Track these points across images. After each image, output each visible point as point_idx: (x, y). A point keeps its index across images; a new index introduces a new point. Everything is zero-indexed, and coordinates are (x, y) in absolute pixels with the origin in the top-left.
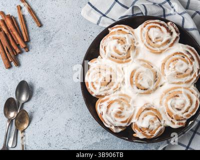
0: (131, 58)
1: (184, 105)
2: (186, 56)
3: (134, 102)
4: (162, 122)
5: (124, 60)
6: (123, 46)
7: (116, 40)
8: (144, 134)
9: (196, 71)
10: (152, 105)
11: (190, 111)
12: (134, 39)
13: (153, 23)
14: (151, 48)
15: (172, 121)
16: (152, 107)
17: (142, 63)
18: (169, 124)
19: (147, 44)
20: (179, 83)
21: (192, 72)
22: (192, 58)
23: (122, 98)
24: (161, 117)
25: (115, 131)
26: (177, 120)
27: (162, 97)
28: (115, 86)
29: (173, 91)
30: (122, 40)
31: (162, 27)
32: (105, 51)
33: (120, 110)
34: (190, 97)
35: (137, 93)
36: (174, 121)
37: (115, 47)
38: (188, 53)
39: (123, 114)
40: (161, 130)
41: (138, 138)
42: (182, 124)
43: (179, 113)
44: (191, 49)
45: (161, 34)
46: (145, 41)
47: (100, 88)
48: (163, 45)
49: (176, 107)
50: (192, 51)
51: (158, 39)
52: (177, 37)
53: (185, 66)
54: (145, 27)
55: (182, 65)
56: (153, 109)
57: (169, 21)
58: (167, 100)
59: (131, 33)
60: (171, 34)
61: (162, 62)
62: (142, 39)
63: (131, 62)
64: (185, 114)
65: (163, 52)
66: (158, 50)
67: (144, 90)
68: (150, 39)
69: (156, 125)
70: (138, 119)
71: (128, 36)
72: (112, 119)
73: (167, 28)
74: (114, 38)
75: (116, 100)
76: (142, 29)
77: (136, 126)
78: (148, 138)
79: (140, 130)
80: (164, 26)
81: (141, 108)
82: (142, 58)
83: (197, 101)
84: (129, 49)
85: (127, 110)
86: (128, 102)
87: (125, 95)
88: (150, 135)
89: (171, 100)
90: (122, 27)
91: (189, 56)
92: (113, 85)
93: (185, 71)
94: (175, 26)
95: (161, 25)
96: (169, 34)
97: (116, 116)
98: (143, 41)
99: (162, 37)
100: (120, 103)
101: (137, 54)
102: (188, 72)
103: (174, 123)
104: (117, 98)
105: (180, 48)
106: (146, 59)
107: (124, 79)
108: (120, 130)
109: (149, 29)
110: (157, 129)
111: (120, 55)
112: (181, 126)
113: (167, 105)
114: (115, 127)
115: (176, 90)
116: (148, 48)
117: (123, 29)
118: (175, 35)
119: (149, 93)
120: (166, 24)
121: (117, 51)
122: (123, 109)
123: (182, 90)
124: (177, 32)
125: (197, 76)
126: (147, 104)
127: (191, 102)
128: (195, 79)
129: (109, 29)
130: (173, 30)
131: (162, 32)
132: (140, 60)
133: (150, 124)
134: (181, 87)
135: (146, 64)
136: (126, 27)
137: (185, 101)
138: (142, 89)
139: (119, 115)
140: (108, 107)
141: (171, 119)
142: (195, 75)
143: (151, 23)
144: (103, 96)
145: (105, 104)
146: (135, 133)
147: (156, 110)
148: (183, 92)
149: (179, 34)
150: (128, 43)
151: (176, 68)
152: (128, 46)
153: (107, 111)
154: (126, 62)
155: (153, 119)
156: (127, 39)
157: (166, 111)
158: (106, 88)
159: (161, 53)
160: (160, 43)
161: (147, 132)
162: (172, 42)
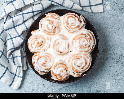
0: (56, 33)
1: (82, 64)
2: (87, 36)
3: (53, 59)
4: (68, 73)
5: (52, 34)
6: (52, 25)
7: (48, 22)
8: (57, 78)
9: (91, 46)
10: (63, 62)
11: (85, 68)
12: (59, 22)
13: (71, 14)
14: (68, 29)
15: (74, 73)
16: (64, 63)
17: (62, 37)
18: (72, 74)
19: (66, 26)
20: (81, 51)
21: (89, 46)
22: (91, 38)
23: (47, 56)
24: (67, 69)
25: (40, 74)
26: (77, 73)
27: (70, 58)
28: (44, 48)
29: (77, 55)
30: (52, 22)
31: (76, 18)
32: (41, 27)
33: (45, 62)
34: (86, 60)
35: (56, 54)
36: (75, 72)
37: (47, 25)
38: (89, 35)
39: (46, 65)
40: (67, 77)
41: (53, 80)
42: (79, 75)
43: (78, 69)
44: (91, 33)
45: (75, 22)
46: (65, 24)
47: (35, 48)
48: (75, 28)
49: (77, 65)
50: (92, 34)
51: (73, 25)
52: (84, 25)
53: (86, 42)
54: (66, 16)
55: (84, 41)
56: (64, 64)
57: (81, 15)
58: (73, 60)
59: (58, 18)
60: (81, 22)
61: (74, 38)
62: (64, 23)
63: (55, 35)
64: (81, 69)
65: (75, 32)
66: (72, 30)
67: (61, 52)
68: (68, 24)
69: (64, 73)
70: (54, 69)
71: (56, 20)
72: (39, 66)
73: (79, 19)
74: (48, 20)
75: (43, 56)
76: (64, 17)
77: (53, 73)
78: (59, 80)
79: (55, 75)
80: (77, 17)
81: (57, 63)
82: (62, 34)
83: (89, 63)
84: (55, 27)
85: (49, 63)
86: (50, 58)
87: (49, 54)
88: (60, 79)
89: (75, 60)
90: (54, 14)
91: (89, 37)
92: (43, 47)
93: (86, 45)
94: (84, 18)
95: (76, 16)
96: (79, 22)
97: (42, 65)
98: (64, 24)
99: (75, 23)
100: (45, 58)
101: (60, 31)
102: (87, 46)
103: (74, 74)
104: (44, 55)
105: (85, 31)
106: (64, 35)
107: (50, 45)
108: (43, 74)
109: (68, 18)
110: (64, 76)
111: (50, 30)
112: (78, 76)
113: (72, 63)
114: (41, 71)
115: (79, 55)
116: (66, 28)
117: (54, 16)
118: (83, 23)
119: (63, 55)
120: (78, 17)
121: (48, 28)
122: (47, 61)
123: (82, 56)
124: (84, 22)
125: (92, 49)
126: (61, 61)
127: (86, 63)
128: (90, 50)
129: (46, 14)
130: (82, 21)
131: (76, 21)
132: (61, 35)
133: (61, 72)
134: (82, 54)
135: (64, 38)
136: (56, 14)
137: (83, 62)
138: (59, 52)
139: (44, 65)
140: (38, 59)
141: (73, 71)
142: (91, 48)
143: (70, 14)
144: (37, 53)
145: (37, 58)
146: (52, 77)
147: (65, 65)
148: (82, 57)
149: (85, 23)
150: (55, 24)
151: (81, 43)
152: (55, 25)
153: (37, 62)
154: (52, 35)
155: (63, 70)
156: (55, 22)
157: (71, 66)
158: (39, 48)
159: (73, 32)
160: (73, 27)
161: (58, 77)
162: (80, 27)
